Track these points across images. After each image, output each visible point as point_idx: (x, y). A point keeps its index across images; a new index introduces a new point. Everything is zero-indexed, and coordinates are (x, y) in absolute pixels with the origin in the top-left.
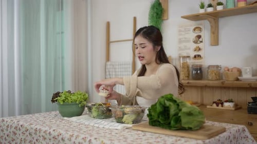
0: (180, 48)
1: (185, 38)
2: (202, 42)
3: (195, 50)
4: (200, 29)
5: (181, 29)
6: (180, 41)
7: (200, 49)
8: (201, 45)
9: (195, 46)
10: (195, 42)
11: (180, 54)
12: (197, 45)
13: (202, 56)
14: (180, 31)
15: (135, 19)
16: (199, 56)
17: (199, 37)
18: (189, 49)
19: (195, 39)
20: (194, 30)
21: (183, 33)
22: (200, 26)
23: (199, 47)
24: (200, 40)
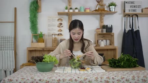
0: (49, 29)
1: (52, 24)
2: (62, 27)
3: (59, 31)
4: (62, 20)
5: (49, 18)
6: (49, 26)
7: (61, 31)
8: (62, 29)
9: (59, 29)
10: (59, 27)
11: (49, 33)
12: (60, 28)
13: (62, 34)
14: (49, 20)
15: (15, 9)
16: (61, 34)
17: (61, 24)
18: (55, 30)
19: (58, 25)
20: (58, 20)
21: (51, 21)
22: (61, 18)
23: (61, 29)
24: (62, 26)
